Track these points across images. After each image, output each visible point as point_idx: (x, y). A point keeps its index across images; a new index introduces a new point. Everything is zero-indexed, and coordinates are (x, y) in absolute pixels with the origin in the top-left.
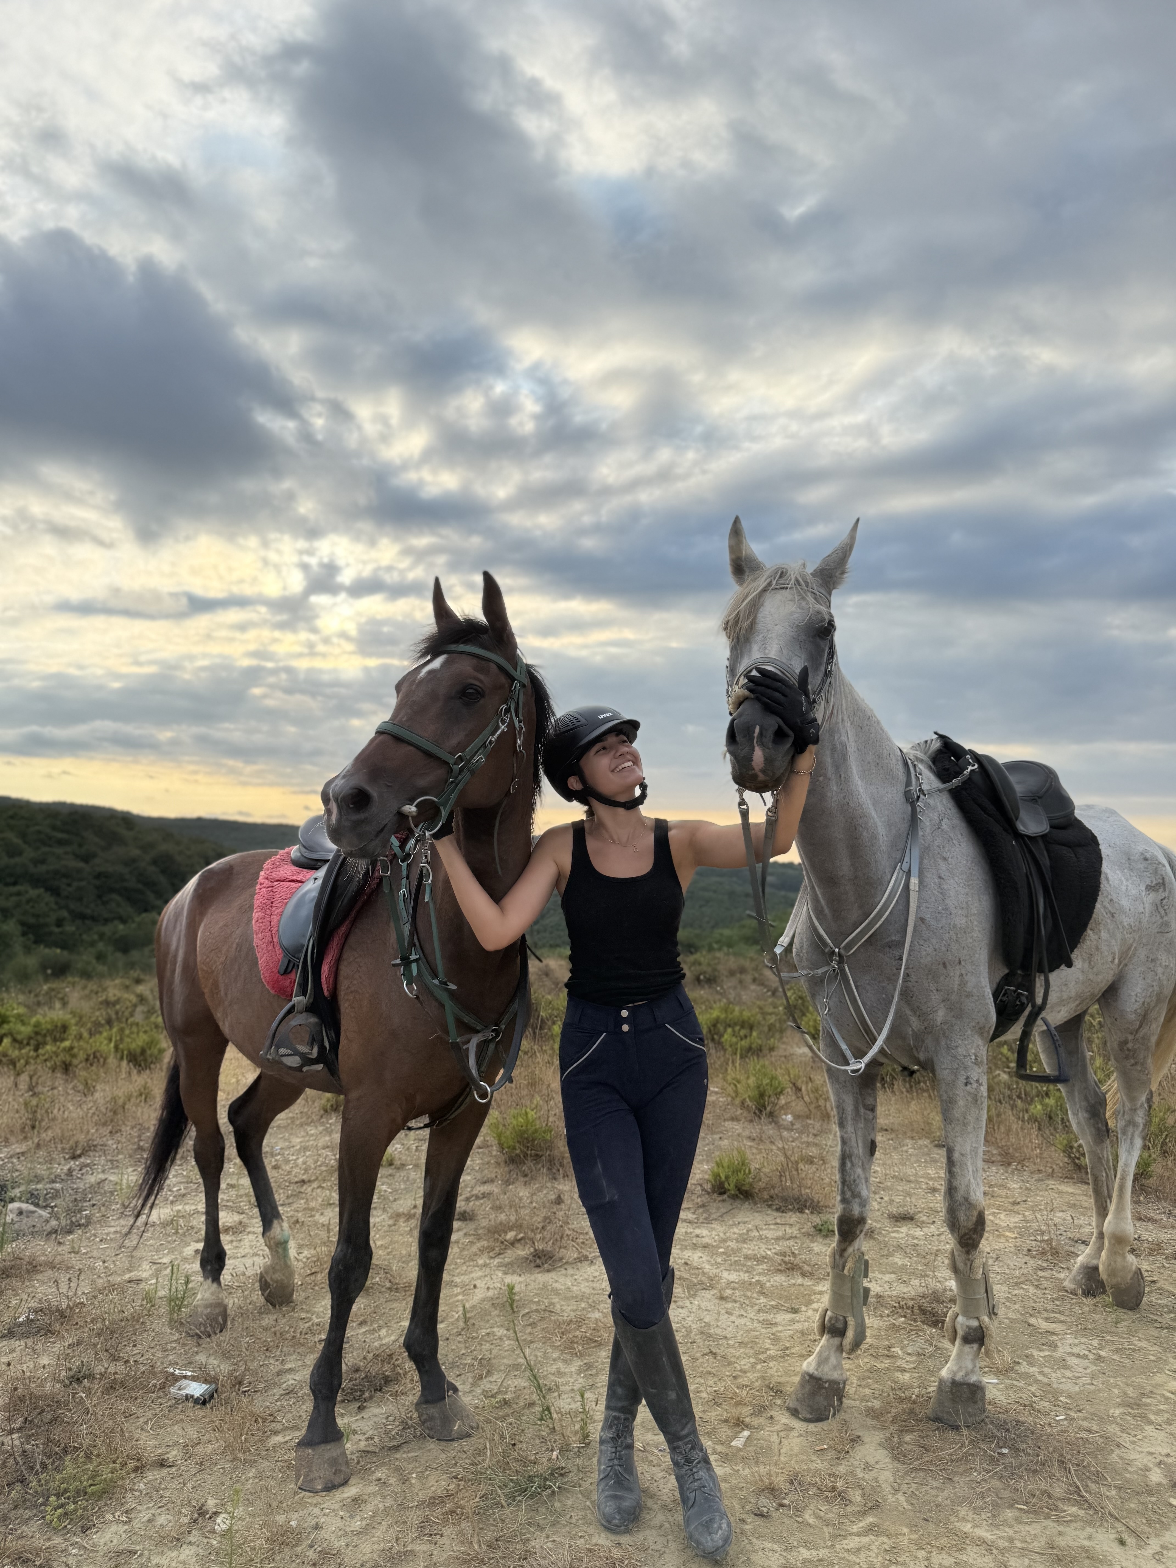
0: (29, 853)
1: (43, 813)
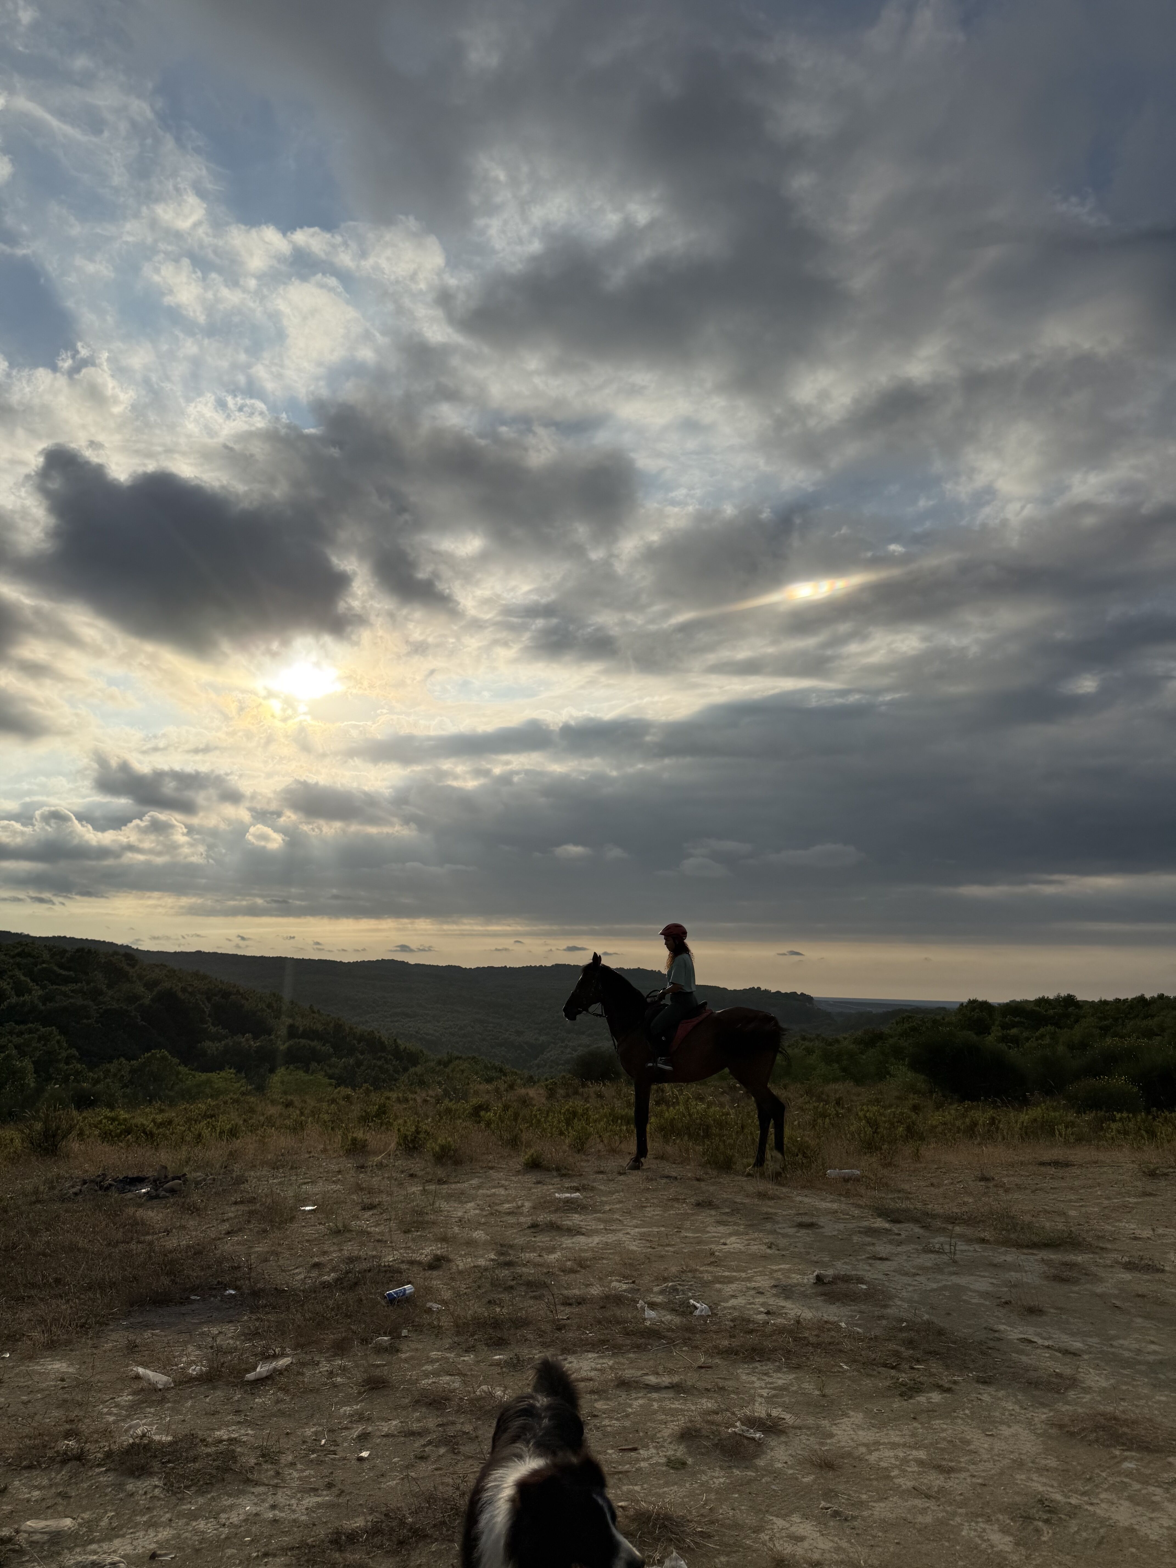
0: (37, 992)
1: (50, 950)
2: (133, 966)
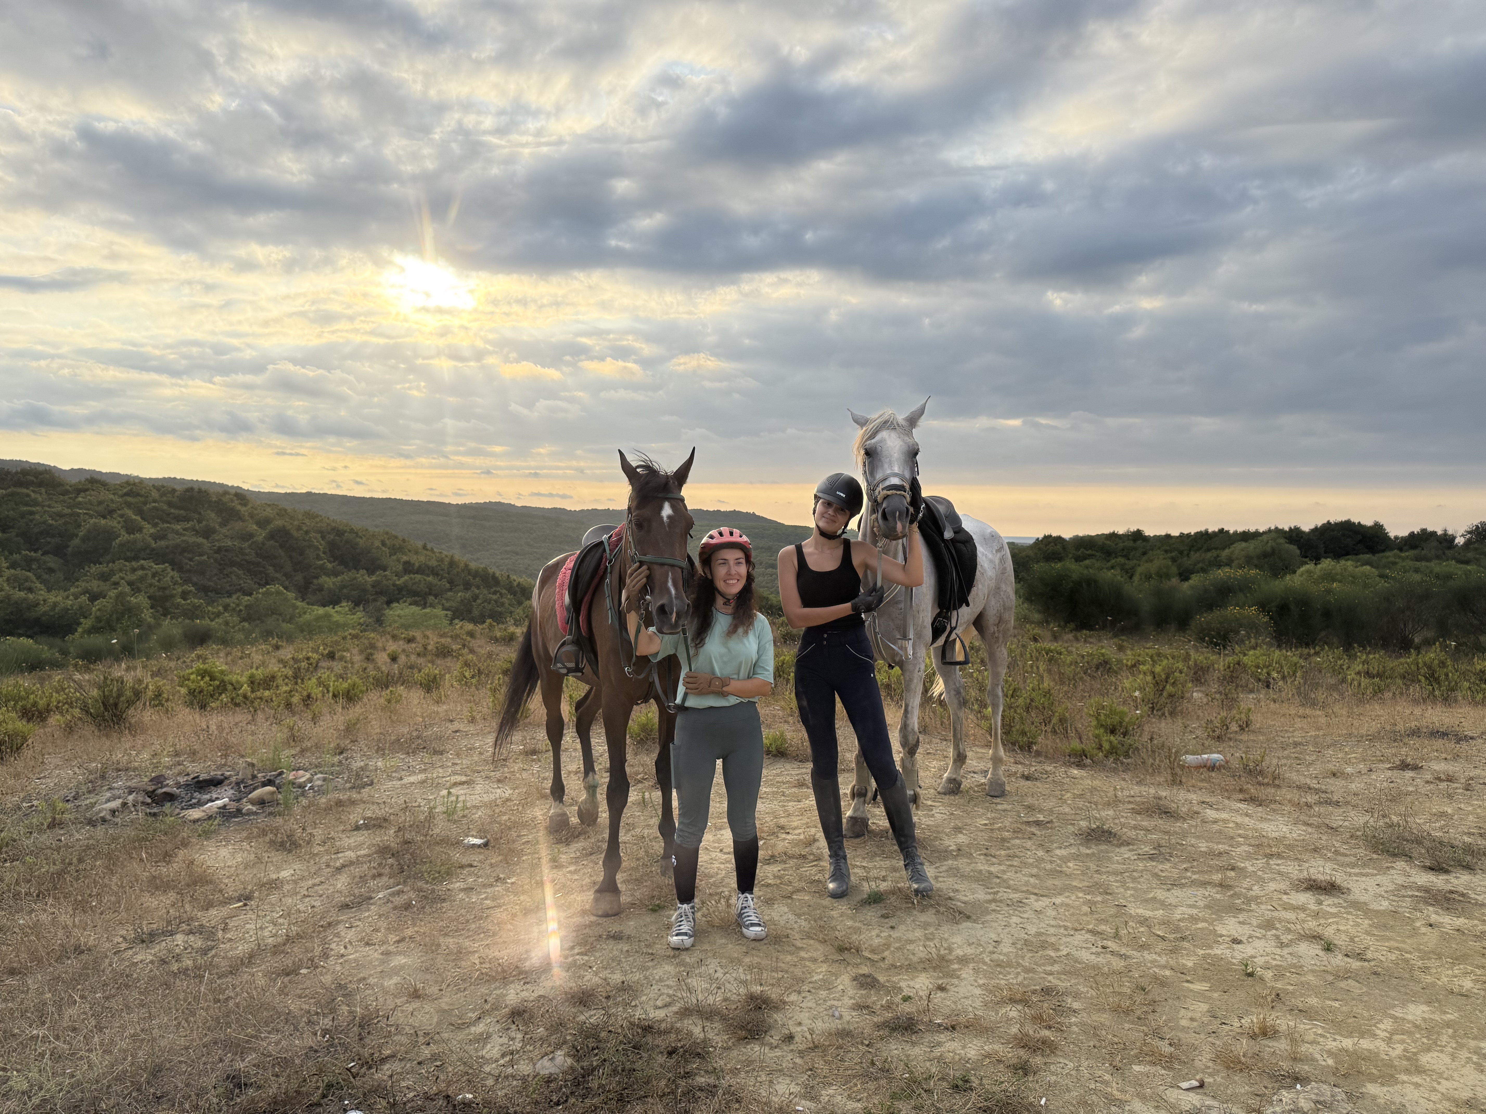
1: (158, 490)
2: (245, 505)
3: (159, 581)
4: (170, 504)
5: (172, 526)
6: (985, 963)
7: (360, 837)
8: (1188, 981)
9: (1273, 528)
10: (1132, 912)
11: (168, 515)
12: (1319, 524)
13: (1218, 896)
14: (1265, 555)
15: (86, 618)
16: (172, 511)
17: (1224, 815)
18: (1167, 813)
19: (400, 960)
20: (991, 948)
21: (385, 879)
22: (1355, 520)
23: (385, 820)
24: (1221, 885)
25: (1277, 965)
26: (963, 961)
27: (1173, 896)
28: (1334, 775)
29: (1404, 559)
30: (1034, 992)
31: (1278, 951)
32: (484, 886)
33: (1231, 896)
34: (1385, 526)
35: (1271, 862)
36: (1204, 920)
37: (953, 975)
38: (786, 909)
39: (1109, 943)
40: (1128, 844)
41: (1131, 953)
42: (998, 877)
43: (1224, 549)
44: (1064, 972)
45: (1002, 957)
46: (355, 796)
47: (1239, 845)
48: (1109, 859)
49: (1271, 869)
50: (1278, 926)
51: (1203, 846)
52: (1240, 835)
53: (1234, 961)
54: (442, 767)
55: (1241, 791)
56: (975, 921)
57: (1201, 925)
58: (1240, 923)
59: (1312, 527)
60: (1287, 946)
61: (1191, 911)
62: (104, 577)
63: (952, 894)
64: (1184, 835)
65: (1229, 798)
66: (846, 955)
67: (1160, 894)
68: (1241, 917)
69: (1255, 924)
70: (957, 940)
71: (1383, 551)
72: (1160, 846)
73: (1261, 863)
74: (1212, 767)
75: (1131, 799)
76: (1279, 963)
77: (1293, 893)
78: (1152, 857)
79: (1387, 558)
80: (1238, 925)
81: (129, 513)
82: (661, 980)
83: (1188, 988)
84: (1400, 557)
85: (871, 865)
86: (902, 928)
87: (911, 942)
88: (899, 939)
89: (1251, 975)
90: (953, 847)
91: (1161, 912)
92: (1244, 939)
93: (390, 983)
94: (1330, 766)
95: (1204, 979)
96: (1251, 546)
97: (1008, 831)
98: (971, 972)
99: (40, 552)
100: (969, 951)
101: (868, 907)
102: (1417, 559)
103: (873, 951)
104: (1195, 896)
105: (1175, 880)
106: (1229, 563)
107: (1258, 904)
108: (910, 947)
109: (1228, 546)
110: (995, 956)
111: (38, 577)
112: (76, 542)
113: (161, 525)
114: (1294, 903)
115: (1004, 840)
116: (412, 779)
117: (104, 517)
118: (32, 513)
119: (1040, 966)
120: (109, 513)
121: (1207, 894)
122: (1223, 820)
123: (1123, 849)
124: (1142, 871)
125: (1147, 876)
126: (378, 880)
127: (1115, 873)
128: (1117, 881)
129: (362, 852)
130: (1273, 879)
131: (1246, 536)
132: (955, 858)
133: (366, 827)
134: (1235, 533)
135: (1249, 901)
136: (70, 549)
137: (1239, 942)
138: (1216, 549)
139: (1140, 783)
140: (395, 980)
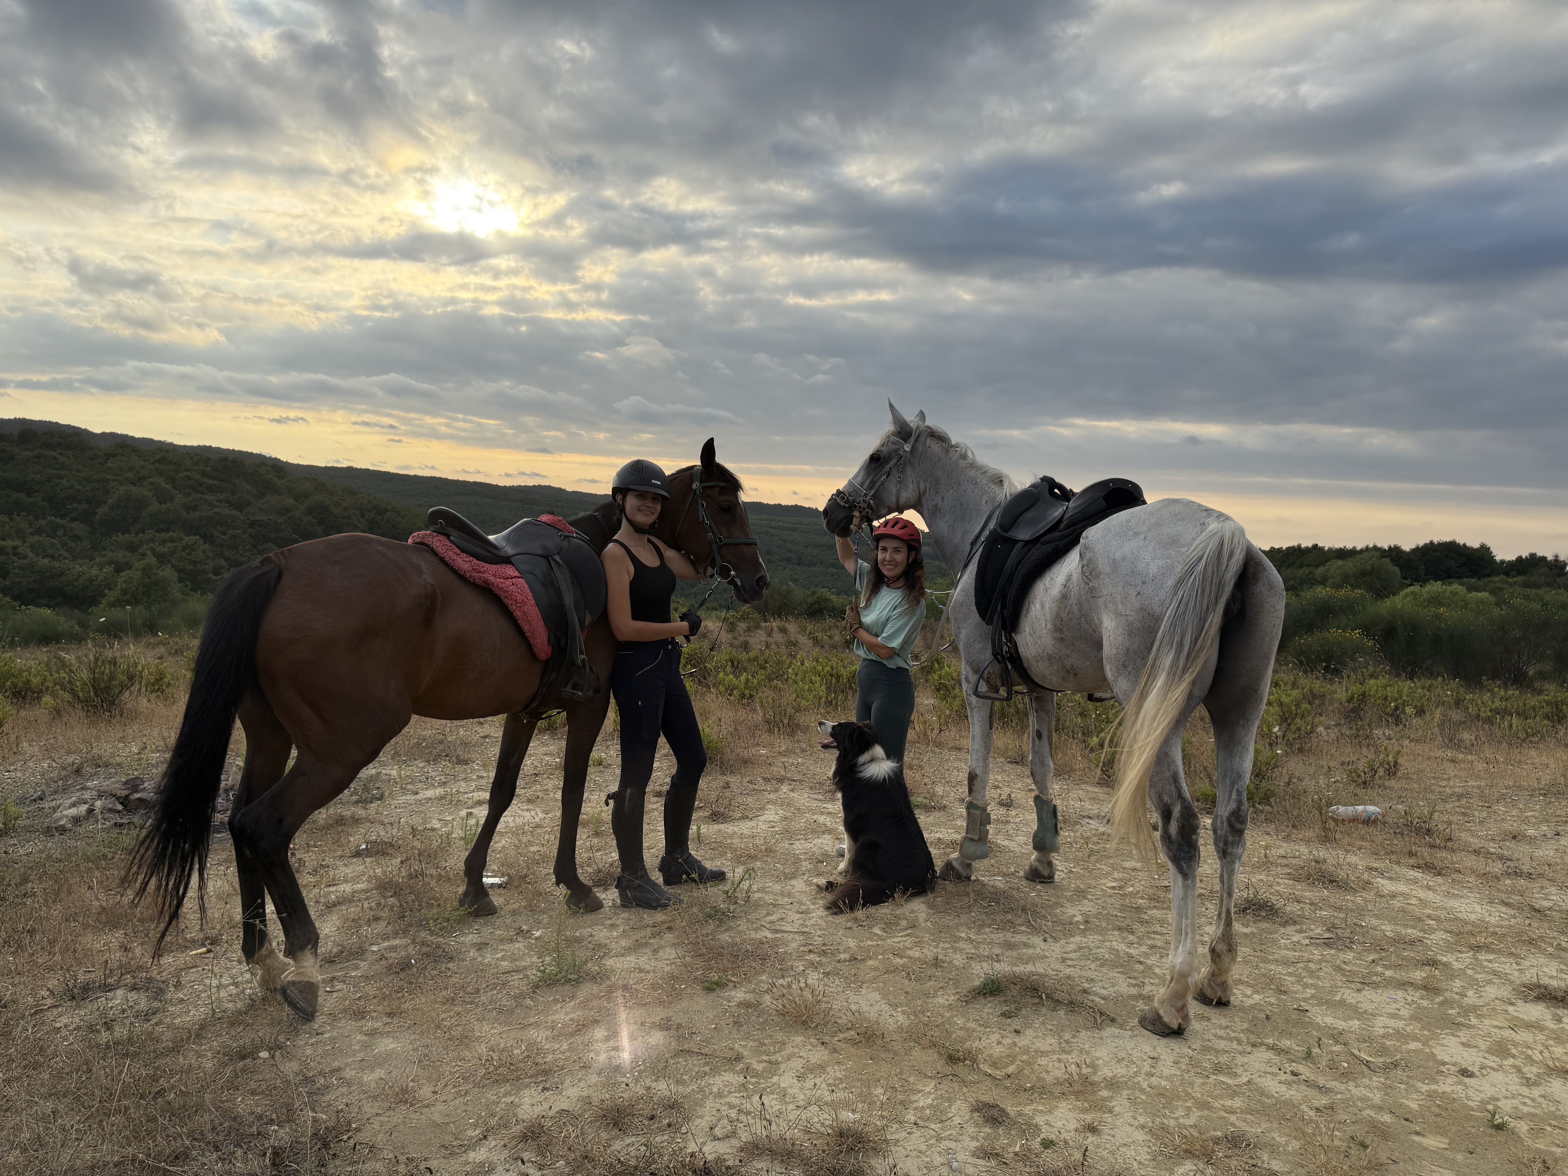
0: (180, 499)
2: (282, 479)
3: (189, 554)
4: (204, 474)
5: (206, 497)
6: (1142, 1091)
7: (358, 867)
8: (1417, 1133)
9: (1371, 546)
10: (1319, 1020)
11: (201, 485)
12: (1421, 544)
13: (1425, 1003)
14: (1364, 574)
15: (110, 589)
16: (206, 480)
17: (1401, 887)
18: (1330, 880)
19: (387, 1044)
20: (1147, 1068)
21: (382, 924)
22: (1461, 541)
23: (391, 845)
24: (1425, 988)
25: (1530, 1114)
26: (1113, 1084)
27: (1369, 999)
28: (1514, 838)
29: (1511, 585)
30: (1217, 1141)
31: (1525, 1091)
32: (502, 940)
33: (1442, 1004)
34: (1492, 549)
35: (1480, 957)
36: (1416, 1039)
37: (1100, 1106)
38: (876, 996)
39: (1301, 1068)
40: (1295, 923)
41: (1332, 1084)
42: (1141, 963)
43: (1317, 566)
44: (1250, 1111)
45: (1163, 1083)
46: (361, 812)
47: (1433, 931)
48: (1274, 942)
49: (1482, 967)
50: (1514, 1051)
51: (1388, 929)
52: (1429, 917)
53: (1471, 1103)
54: (465, 779)
55: (1411, 854)
56: (1121, 1026)
57: (1414, 1045)
58: (1463, 1044)
59: (1413, 547)
60: (1536, 1084)
61: (1392, 1023)
62: (132, 548)
63: (1086, 985)
64: (1361, 912)
65: (1398, 863)
66: (960, 1069)
67: (1349, 996)
68: (1464, 1035)
69: (1483, 1047)
70: (1102, 1053)
71: (1489, 576)
72: (1334, 927)
73: (1467, 956)
74: (1369, 821)
75: (1284, 861)
76: (1532, 1110)
77: (1520, 1003)
78: (1328, 943)
79: (1495, 582)
80: (1461, 1048)
81: (160, 480)
82: (720, 1095)
83: (1420, 1144)
84: (1507, 583)
85: (979, 938)
86: (1029, 1032)
87: (1044, 1054)
88: (1026, 1050)
89: (1500, 1127)
90: (1079, 918)
91: (1357, 1022)
92: (1476, 1070)
93: (371, 1078)
94: (1506, 826)
95: (1440, 1131)
96: (1349, 565)
97: (1142, 898)
98: (1126, 1102)
99: (68, 518)
100: (1120, 1071)
101: (982, 999)
102: (1526, 585)
103: (994, 1065)
104: (1395, 1001)
105: (1364, 977)
106: (1323, 582)
107: (1478, 1017)
108: (1043, 1061)
109: (1323, 563)
110: (1154, 1080)
111: (64, 545)
112: (104, 509)
113: (194, 495)
114: (1525, 1018)
115: (1138, 909)
116: (430, 793)
117: (134, 484)
118: (60, 477)
119: (1216, 1098)
120: (139, 480)
121: (1409, 998)
122: (1402, 894)
123: (1290, 929)
124: (1319, 962)
125: (1328, 969)
126: (374, 925)
127: (1287, 963)
128: (1290, 974)
129: (359, 886)
130: (1489, 982)
131: (1342, 554)
132: (1083, 933)
133: (368, 853)
134: (1330, 550)
135: (1467, 1011)
136: (97, 517)
137: (1471, 1075)
138: (1308, 566)
139: (1287, 838)
140: (379, 1073)
